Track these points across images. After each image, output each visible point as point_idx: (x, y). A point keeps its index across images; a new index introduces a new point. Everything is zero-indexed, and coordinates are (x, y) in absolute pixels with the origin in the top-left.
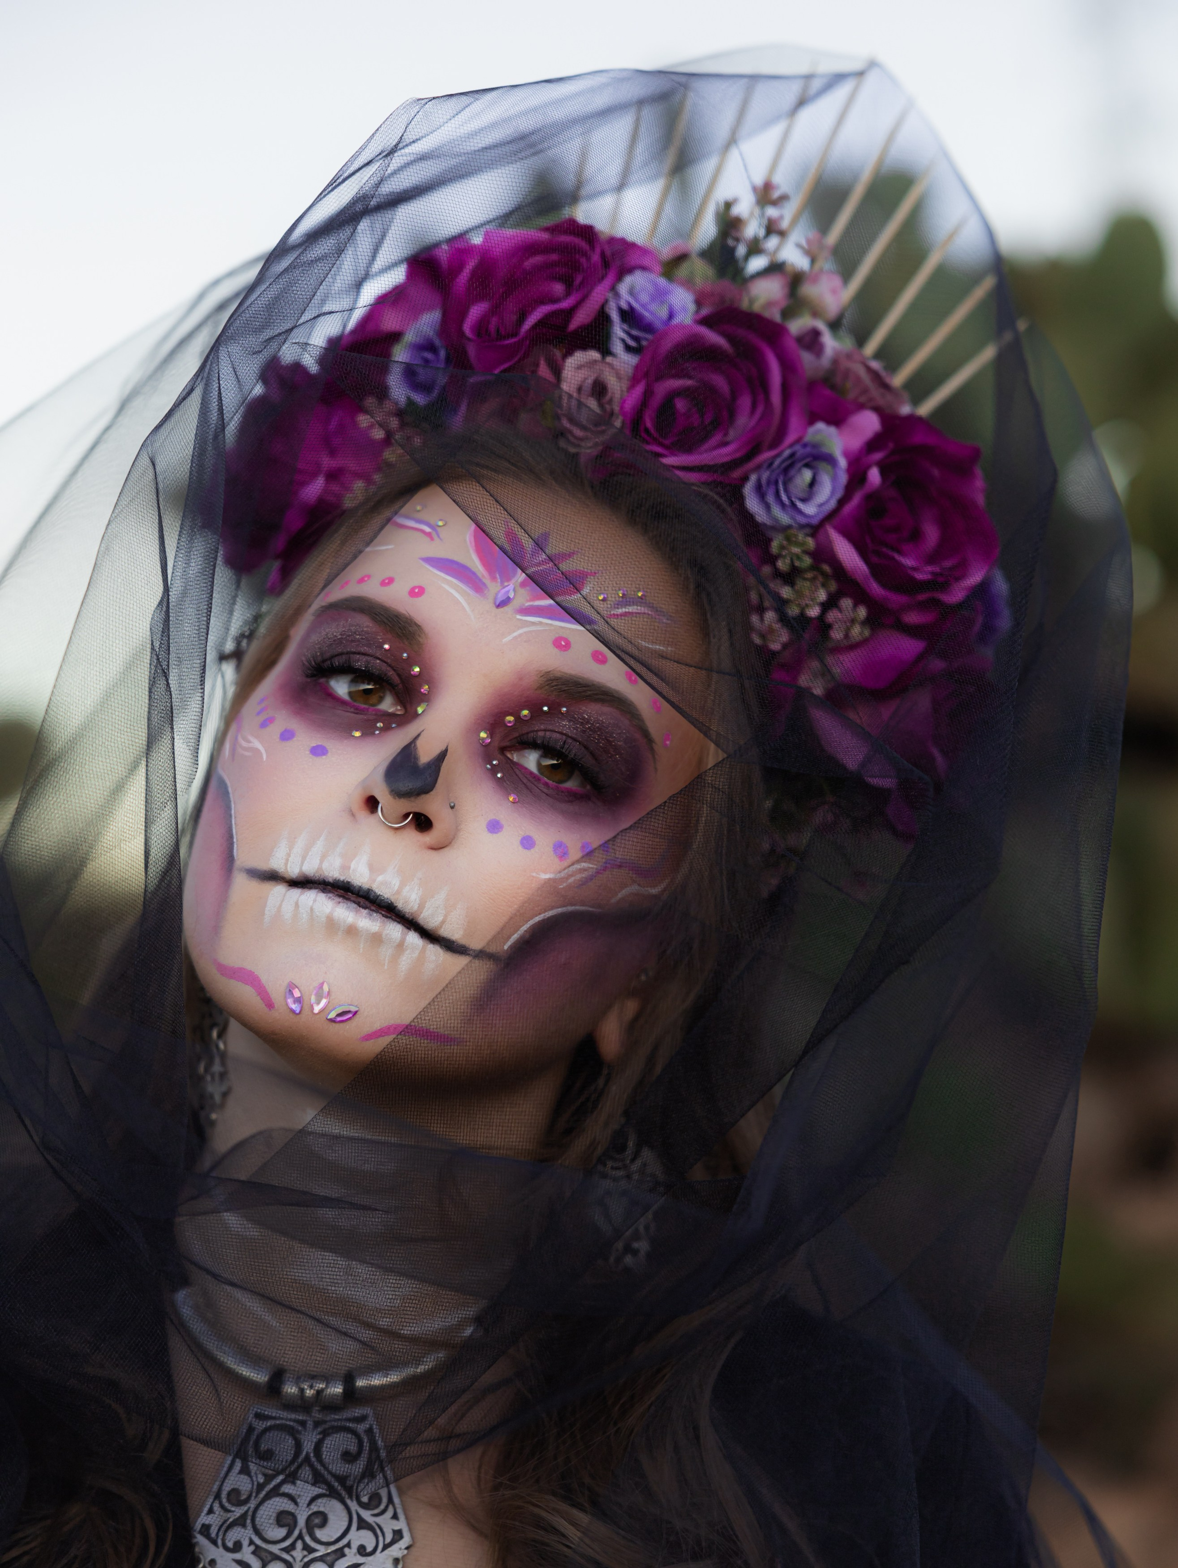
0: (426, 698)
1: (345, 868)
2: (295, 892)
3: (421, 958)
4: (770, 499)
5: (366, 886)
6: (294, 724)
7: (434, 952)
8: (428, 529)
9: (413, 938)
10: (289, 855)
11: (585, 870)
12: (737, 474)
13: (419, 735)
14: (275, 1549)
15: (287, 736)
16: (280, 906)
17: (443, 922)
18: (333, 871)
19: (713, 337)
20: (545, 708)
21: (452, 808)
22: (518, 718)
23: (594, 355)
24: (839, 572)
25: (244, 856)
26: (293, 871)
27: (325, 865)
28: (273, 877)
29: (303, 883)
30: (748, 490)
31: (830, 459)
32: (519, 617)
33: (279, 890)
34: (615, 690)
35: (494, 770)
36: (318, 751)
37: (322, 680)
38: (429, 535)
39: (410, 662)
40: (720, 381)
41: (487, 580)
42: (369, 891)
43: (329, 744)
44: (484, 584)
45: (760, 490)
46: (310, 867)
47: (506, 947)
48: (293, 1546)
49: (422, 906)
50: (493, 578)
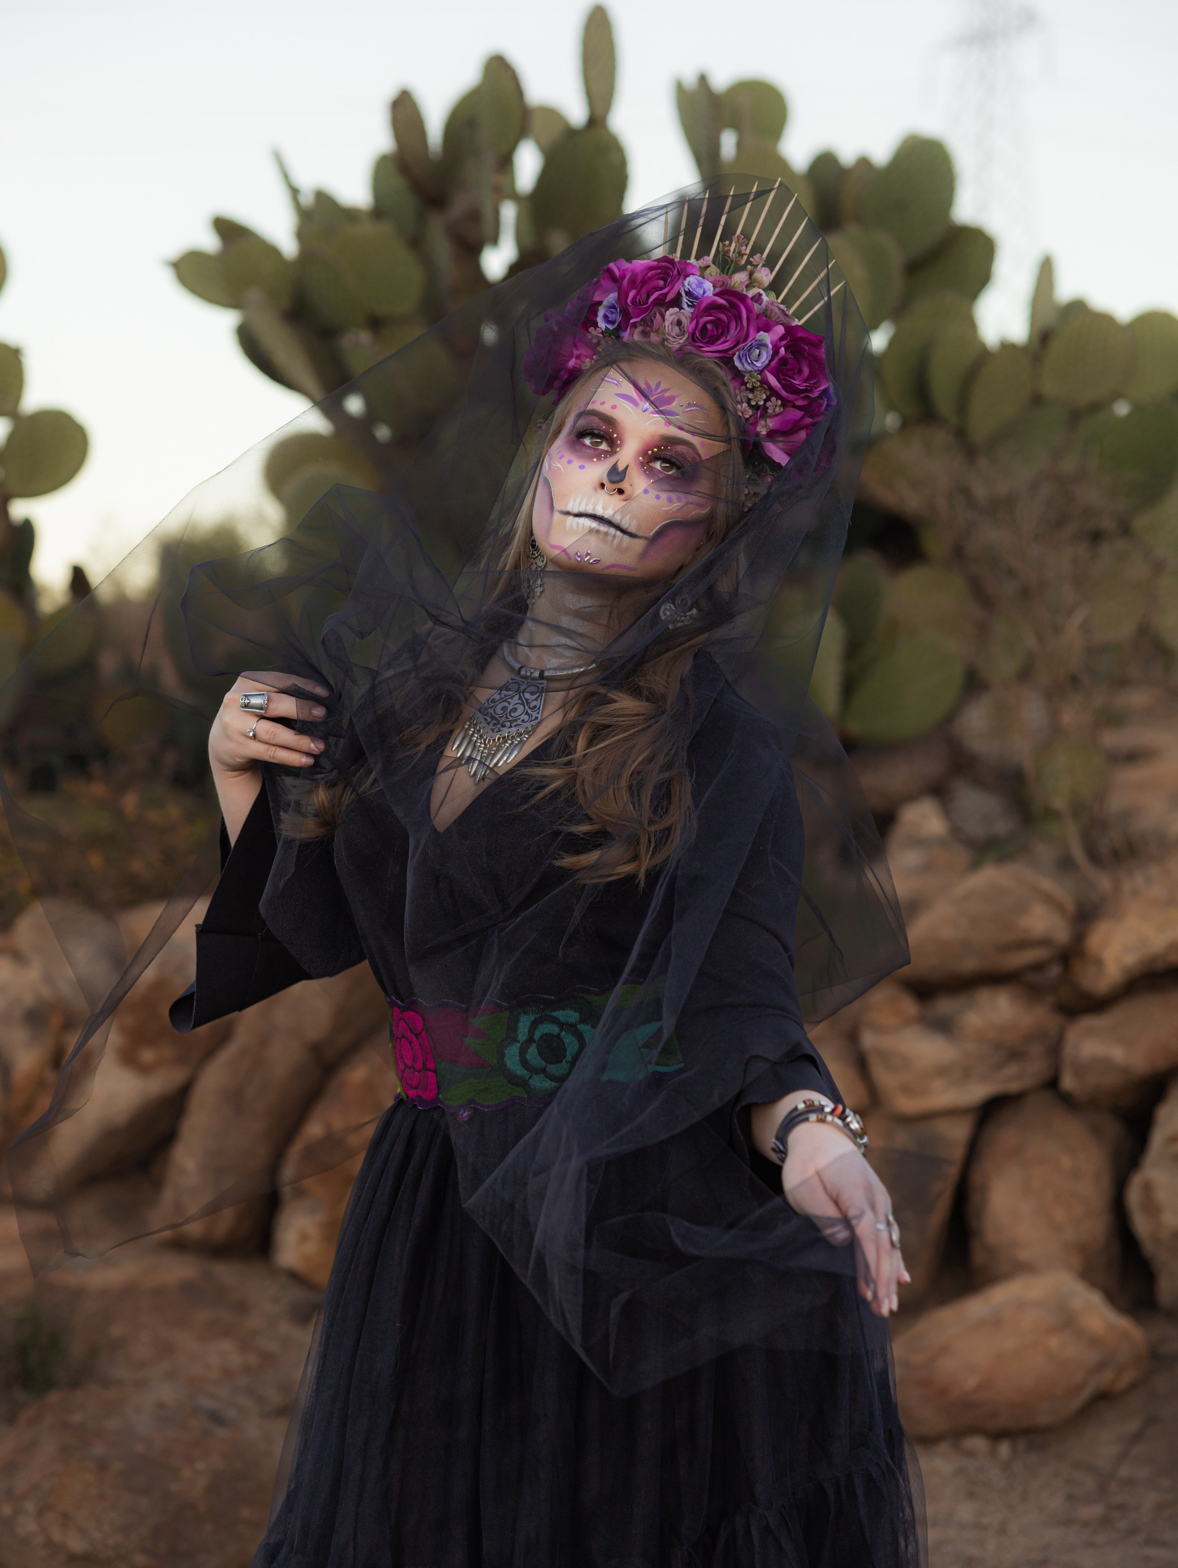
0: (620, 446)
1: (594, 509)
2: (577, 519)
3: (621, 541)
4: (744, 361)
5: (601, 515)
6: (573, 457)
7: (626, 538)
8: (616, 382)
9: (619, 533)
10: (574, 505)
11: (678, 506)
12: (731, 352)
13: (618, 461)
14: (497, 716)
15: (570, 462)
16: (572, 524)
17: (629, 527)
18: (590, 510)
19: (721, 301)
20: (663, 448)
21: (631, 485)
22: (653, 451)
23: (677, 309)
24: (770, 388)
25: (558, 506)
26: (576, 511)
27: (587, 508)
28: (568, 513)
29: (579, 515)
30: (735, 358)
31: (765, 345)
32: (651, 415)
33: (571, 518)
34: (687, 440)
35: (645, 471)
36: (582, 467)
37: (581, 440)
38: (617, 384)
39: (613, 433)
40: (723, 317)
41: (639, 402)
42: (603, 516)
43: (585, 465)
44: (638, 403)
45: (739, 357)
46: (582, 509)
47: (651, 534)
48: (503, 716)
49: (621, 520)
50: (641, 401)
